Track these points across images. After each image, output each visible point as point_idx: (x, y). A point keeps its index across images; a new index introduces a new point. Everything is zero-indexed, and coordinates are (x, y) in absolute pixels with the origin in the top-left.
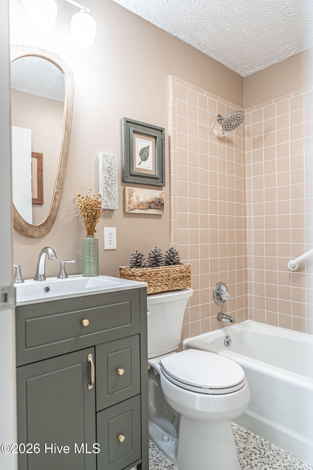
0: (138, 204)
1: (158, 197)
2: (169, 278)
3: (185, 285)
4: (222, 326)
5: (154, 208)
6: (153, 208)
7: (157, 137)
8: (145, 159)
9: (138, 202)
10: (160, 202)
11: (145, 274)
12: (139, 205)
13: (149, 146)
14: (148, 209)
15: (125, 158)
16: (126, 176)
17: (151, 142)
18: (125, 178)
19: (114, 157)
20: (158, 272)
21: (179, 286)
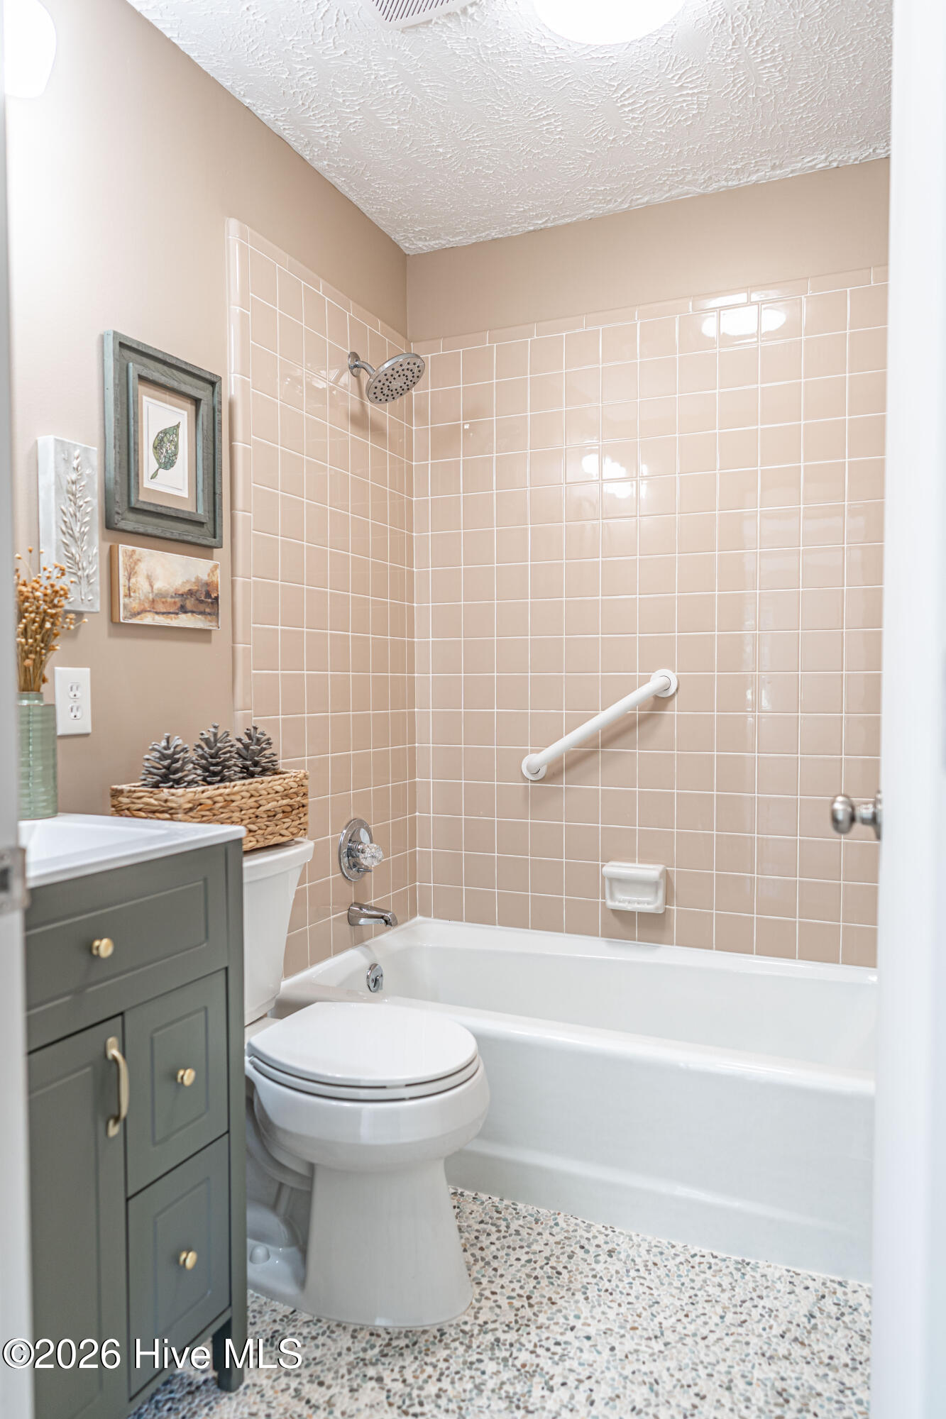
0: (151, 596)
1: (205, 578)
2: (260, 811)
3: (295, 831)
4: (359, 940)
5: (195, 610)
6: (193, 612)
7: (200, 400)
8: (168, 463)
9: (152, 592)
10: (208, 595)
11: (201, 804)
12: (153, 601)
13: (178, 426)
14: (177, 614)
15: (118, 455)
16: (120, 512)
17: (185, 413)
18: (117, 517)
19: (86, 450)
20: (233, 797)
21: (281, 835)
